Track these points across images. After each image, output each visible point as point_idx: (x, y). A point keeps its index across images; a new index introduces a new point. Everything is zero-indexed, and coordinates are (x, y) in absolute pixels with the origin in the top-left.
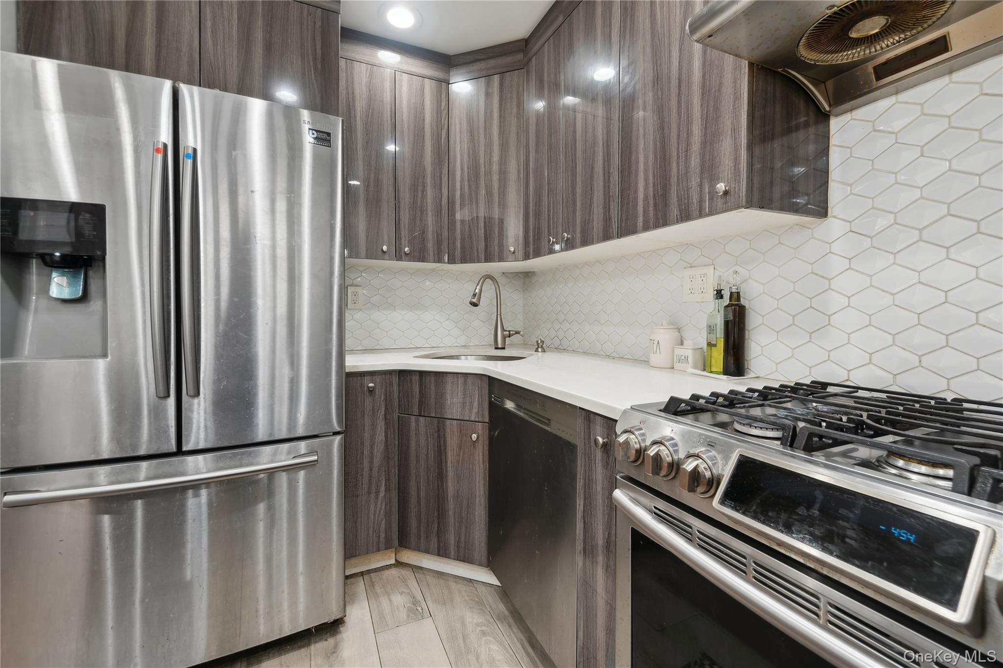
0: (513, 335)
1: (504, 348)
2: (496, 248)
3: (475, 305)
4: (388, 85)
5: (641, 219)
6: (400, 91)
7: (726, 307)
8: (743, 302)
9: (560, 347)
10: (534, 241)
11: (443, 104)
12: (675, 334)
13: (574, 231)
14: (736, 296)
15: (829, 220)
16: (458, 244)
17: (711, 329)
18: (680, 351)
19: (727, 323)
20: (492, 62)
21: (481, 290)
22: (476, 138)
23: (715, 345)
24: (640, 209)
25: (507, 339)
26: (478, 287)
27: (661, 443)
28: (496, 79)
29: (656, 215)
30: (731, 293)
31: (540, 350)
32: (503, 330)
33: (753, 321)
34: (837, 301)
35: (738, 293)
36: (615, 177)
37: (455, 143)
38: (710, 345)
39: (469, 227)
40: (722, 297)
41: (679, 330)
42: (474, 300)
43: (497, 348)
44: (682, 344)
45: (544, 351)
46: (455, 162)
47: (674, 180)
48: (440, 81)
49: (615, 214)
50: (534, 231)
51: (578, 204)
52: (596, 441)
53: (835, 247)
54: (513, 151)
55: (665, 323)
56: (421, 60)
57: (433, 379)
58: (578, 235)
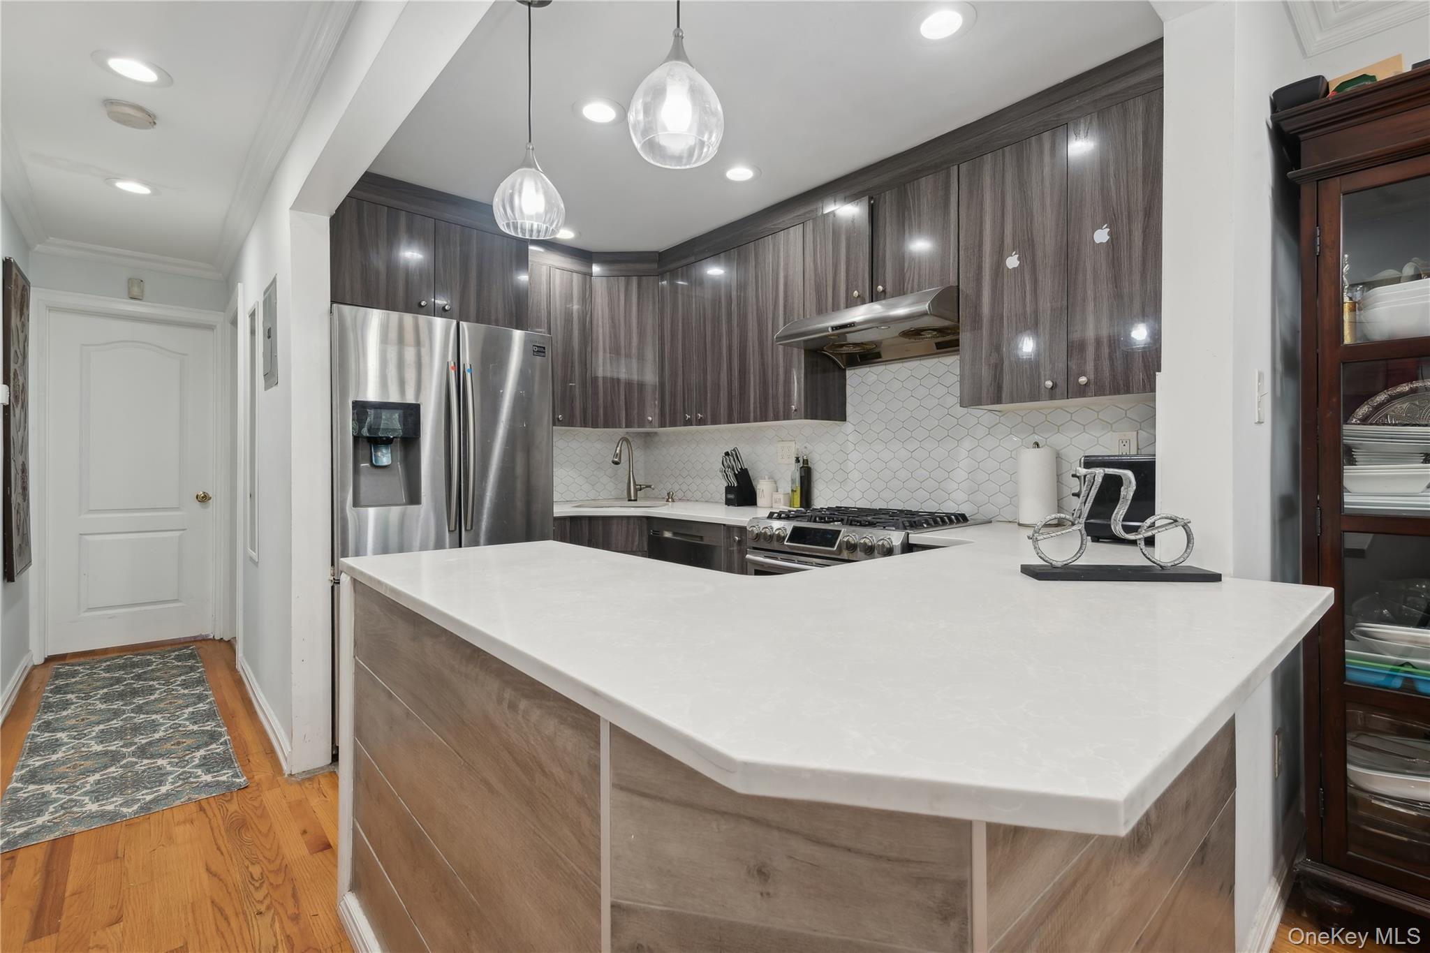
0: (644, 488)
1: (636, 500)
2: (636, 416)
3: (616, 463)
4: (544, 278)
5: (752, 414)
6: (554, 281)
7: (801, 468)
8: (810, 465)
9: (684, 498)
10: (670, 414)
11: (588, 294)
12: (774, 485)
13: (706, 411)
14: (806, 462)
15: (847, 423)
16: (601, 411)
17: (793, 481)
18: (776, 496)
19: (801, 477)
20: (631, 266)
21: (620, 451)
22: (617, 325)
23: (795, 491)
24: (752, 406)
25: (638, 492)
26: (618, 448)
27: (767, 528)
28: (634, 280)
29: (761, 414)
30: (804, 460)
31: (670, 500)
32: (635, 484)
33: (816, 476)
34: (851, 465)
35: (807, 460)
36: (736, 384)
37: (598, 326)
38: (792, 491)
39: (611, 397)
40: (799, 462)
41: (775, 482)
42: (616, 460)
43: (630, 500)
44: (777, 491)
45: (673, 501)
46: (598, 342)
47: (770, 396)
48: (585, 274)
49: (736, 407)
50: (670, 406)
51: (709, 395)
52: (734, 540)
53: (850, 438)
54: (649, 339)
55: (766, 477)
56: (572, 258)
57: (600, 522)
58: (709, 417)
